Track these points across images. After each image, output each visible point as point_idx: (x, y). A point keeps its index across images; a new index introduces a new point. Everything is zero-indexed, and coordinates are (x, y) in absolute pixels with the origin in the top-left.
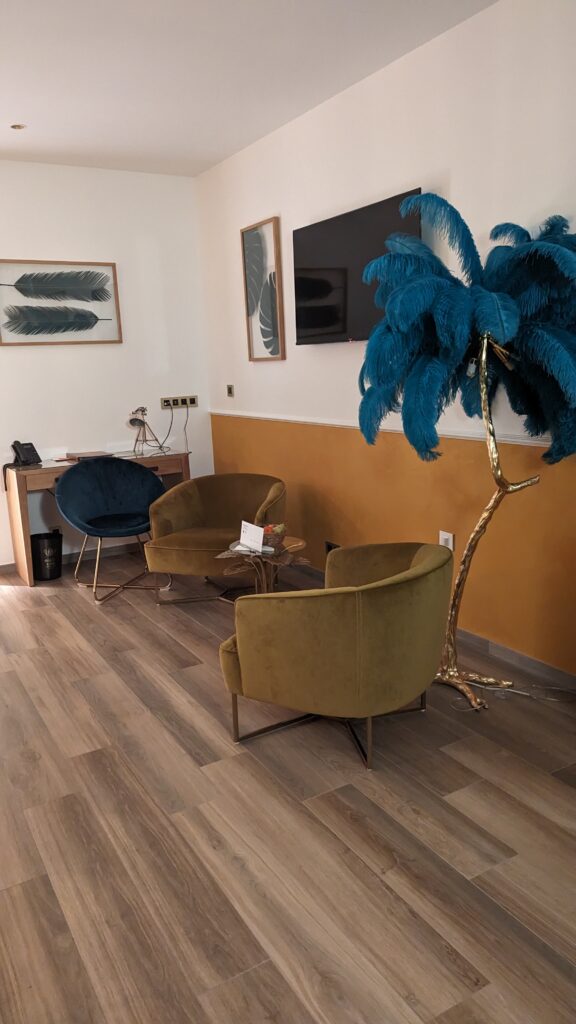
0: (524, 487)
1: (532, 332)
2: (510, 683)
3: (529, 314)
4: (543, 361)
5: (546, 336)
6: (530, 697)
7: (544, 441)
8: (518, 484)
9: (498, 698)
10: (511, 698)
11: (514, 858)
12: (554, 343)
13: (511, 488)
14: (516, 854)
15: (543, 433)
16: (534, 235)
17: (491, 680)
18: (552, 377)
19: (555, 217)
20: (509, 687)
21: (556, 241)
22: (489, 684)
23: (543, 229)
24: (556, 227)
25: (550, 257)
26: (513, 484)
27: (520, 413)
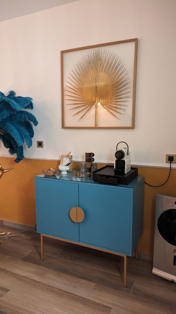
0: (9, 170)
1: (6, 124)
2: (10, 233)
3: (5, 119)
4: (9, 132)
5: (10, 125)
6: (16, 236)
7: (15, 156)
8: (7, 170)
9: (6, 239)
10: (10, 238)
11: (9, 292)
12: (12, 127)
13: (5, 171)
14: (9, 290)
15: (14, 153)
16: (6, 95)
17: (4, 233)
18: (12, 137)
19: (11, 91)
20: (10, 234)
21: (10, 98)
22: (3, 235)
23: (8, 94)
24: (12, 94)
25: (8, 102)
26: (5, 170)
27: (7, 148)
